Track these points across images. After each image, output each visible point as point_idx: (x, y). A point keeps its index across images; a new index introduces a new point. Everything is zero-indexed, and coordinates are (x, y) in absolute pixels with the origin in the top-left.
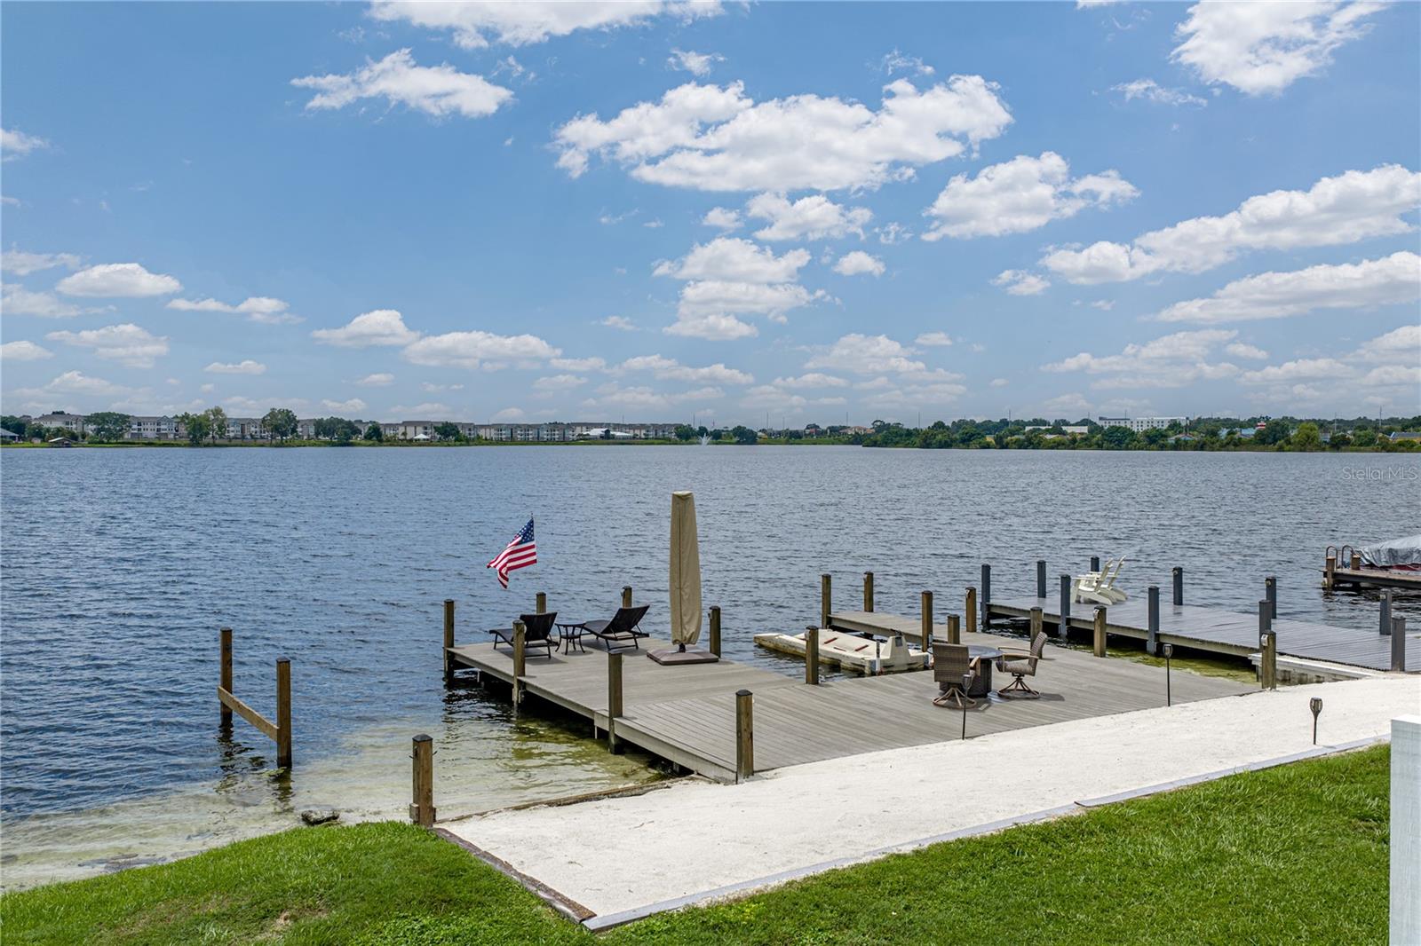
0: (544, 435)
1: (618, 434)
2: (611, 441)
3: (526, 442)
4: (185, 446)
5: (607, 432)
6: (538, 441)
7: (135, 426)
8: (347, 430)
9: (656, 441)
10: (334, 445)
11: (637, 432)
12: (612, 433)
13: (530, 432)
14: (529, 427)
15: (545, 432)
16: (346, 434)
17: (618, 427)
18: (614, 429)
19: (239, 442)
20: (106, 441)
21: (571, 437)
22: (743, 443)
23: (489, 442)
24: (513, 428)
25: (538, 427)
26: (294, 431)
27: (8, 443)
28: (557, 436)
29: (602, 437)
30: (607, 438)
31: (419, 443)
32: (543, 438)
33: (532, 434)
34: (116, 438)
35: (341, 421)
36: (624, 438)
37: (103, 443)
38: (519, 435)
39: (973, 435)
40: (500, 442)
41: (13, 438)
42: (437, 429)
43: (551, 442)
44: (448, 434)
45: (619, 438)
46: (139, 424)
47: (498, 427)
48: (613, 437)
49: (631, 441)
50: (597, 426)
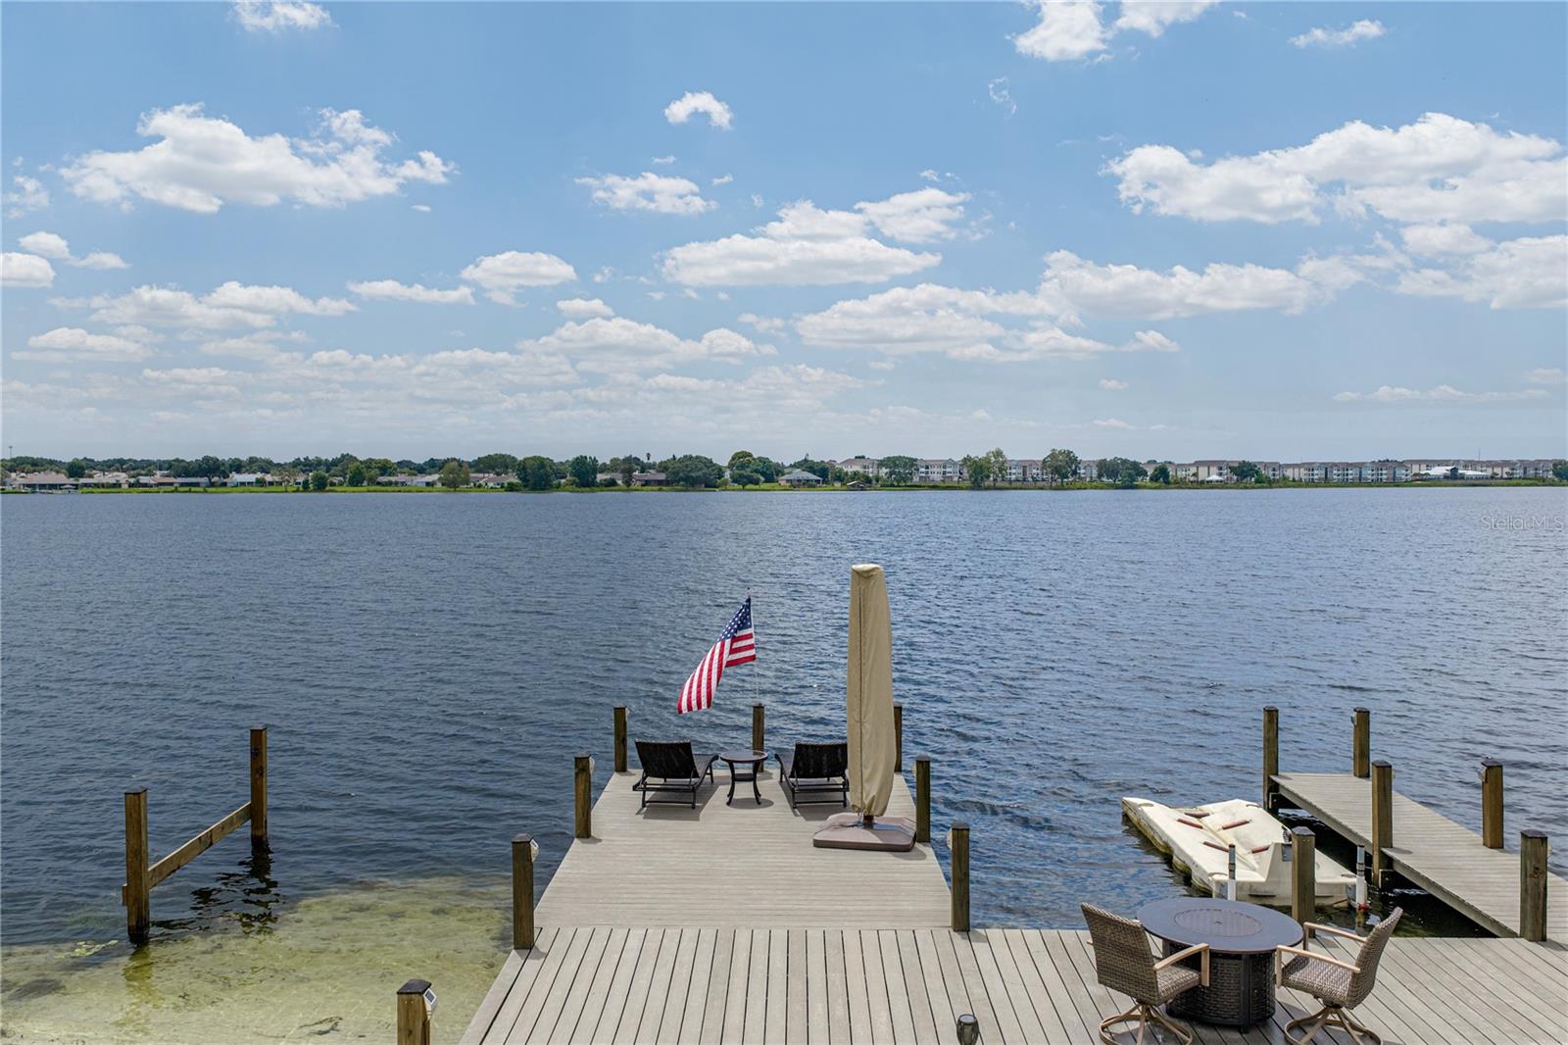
0: (1368, 474)
1: (1470, 473)
2: (1459, 482)
3: (1345, 483)
4: (967, 488)
5: (1454, 470)
6: (1361, 482)
7: (923, 470)
8: (1132, 471)
9: (1525, 482)
10: (1117, 488)
11: (1498, 470)
12: (1460, 471)
13: (1350, 472)
14: (1348, 466)
15: (1370, 472)
16: (1130, 475)
17: (1468, 464)
18: (1466, 467)
19: (1019, 484)
20: (896, 484)
21: (1403, 477)
23: (1297, 483)
24: (1327, 467)
25: (1360, 466)
26: (1075, 473)
27: (814, 487)
28: (1384, 477)
29: (1446, 477)
30: (1454, 478)
32: (1367, 479)
33: (1352, 474)
34: (905, 482)
35: (1125, 462)
36: (1478, 478)
37: (893, 486)
38: (1335, 474)
40: (1311, 484)
41: (818, 481)
42: (1232, 469)
43: (1378, 483)
44: (1246, 474)
45: (1471, 478)
46: (927, 468)
47: (1310, 467)
48: (1462, 477)
49: (1487, 482)
50: (1440, 463)
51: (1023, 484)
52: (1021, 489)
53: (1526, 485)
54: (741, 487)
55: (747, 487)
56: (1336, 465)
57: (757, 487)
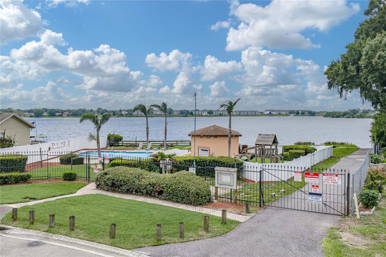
0: (249, 113)
1: (273, 113)
3: (244, 115)
5: (270, 112)
6: (248, 115)
9: (285, 115)
12: (272, 113)
14: (245, 112)
17: (274, 111)
22: (311, 116)
25: (248, 112)
28: (253, 114)
29: (268, 114)
30: (270, 114)
31: (204, 116)
36: (275, 114)
38: (242, 113)
39: (346, 114)
40: (236, 115)
42: (208, 112)
44: (210, 113)
47: (236, 112)
48: (272, 114)
49: (277, 115)
50: (268, 111)
53: (282, 116)
56: (242, 111)
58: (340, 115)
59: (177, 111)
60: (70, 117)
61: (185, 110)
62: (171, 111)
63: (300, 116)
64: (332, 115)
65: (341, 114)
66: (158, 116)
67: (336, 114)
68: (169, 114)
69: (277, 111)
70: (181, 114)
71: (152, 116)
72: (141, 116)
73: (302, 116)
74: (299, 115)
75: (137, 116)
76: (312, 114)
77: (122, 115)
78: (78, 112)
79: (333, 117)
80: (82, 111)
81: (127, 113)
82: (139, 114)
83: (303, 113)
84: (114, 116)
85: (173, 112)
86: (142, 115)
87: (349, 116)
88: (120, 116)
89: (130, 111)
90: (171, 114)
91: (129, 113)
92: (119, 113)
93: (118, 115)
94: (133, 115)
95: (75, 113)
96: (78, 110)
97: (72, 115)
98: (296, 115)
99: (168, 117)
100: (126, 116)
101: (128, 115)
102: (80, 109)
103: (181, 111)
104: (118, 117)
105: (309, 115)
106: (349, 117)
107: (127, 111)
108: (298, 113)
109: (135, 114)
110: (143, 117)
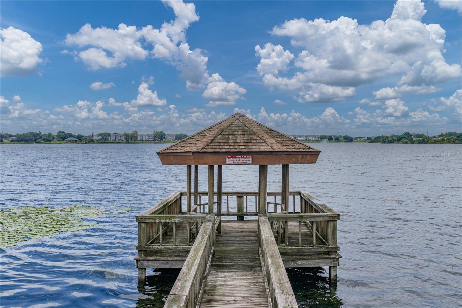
4: (125, 143)
9: (315, 141)
18: (300, 137)
26: (165, 138)
27: (74, 142)
34: (107, 141)
36: (302, 140)
37: (103, 142)
41: (77, 141)
46: (121, 136)
51: (143, 142)
52: (142, 143)
53: (311, 142)
54: (45, 143)
55: (47, 143)
57: (50, 142)
58: (394, 140)
59: (171, 136)
60: (14, 143)
61: (183, 134)
62: (162, 136)
63: (334, 142)
64: (383, 140)
65: (394, 138)
66: (144, 142)
67: (388, 138)
68: (160, 140)
69: (303, 135)
70: (176, 139)
71: (136, 142)
72: (120, 142)
73: (336, 142)
74: (332, 141)
75: (114, 143)
76: (348, 139)
77: (92, 141)
78: (26, 137)
79: (384, 142)
80: (33, 135)
81: (100, 137)
82: (117, 140)
83: (337, 139)
84: (81, 143)
85: (166, 137)
86: (122, 141)
87: (406, 140)
88: (89, 142)
89: (104, 136)
90: (162, 139)
91: (103, 138)
92: (88, 139)
93: (87, 140)
94: (108, 141)
95: (21, 138)
96: (27, 134)
97: (18, 141)
98: (328, 141)
99: (159, 143)
100: (99, 141)
101: (101, 141)
102: (29, 133)
103: (177, 136)
104: (86, 143)
105: (345, 142)
106: (407, 143)
107: (99, 135)
108: (330, 139)
109: (112, 139)
110: (123, 143)
